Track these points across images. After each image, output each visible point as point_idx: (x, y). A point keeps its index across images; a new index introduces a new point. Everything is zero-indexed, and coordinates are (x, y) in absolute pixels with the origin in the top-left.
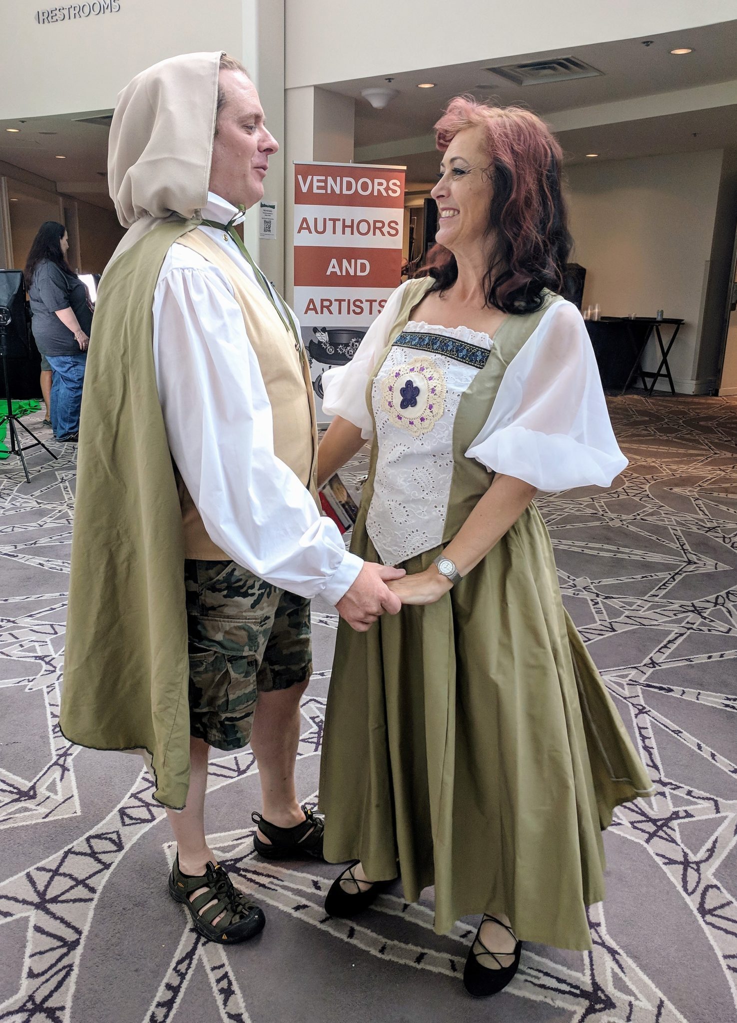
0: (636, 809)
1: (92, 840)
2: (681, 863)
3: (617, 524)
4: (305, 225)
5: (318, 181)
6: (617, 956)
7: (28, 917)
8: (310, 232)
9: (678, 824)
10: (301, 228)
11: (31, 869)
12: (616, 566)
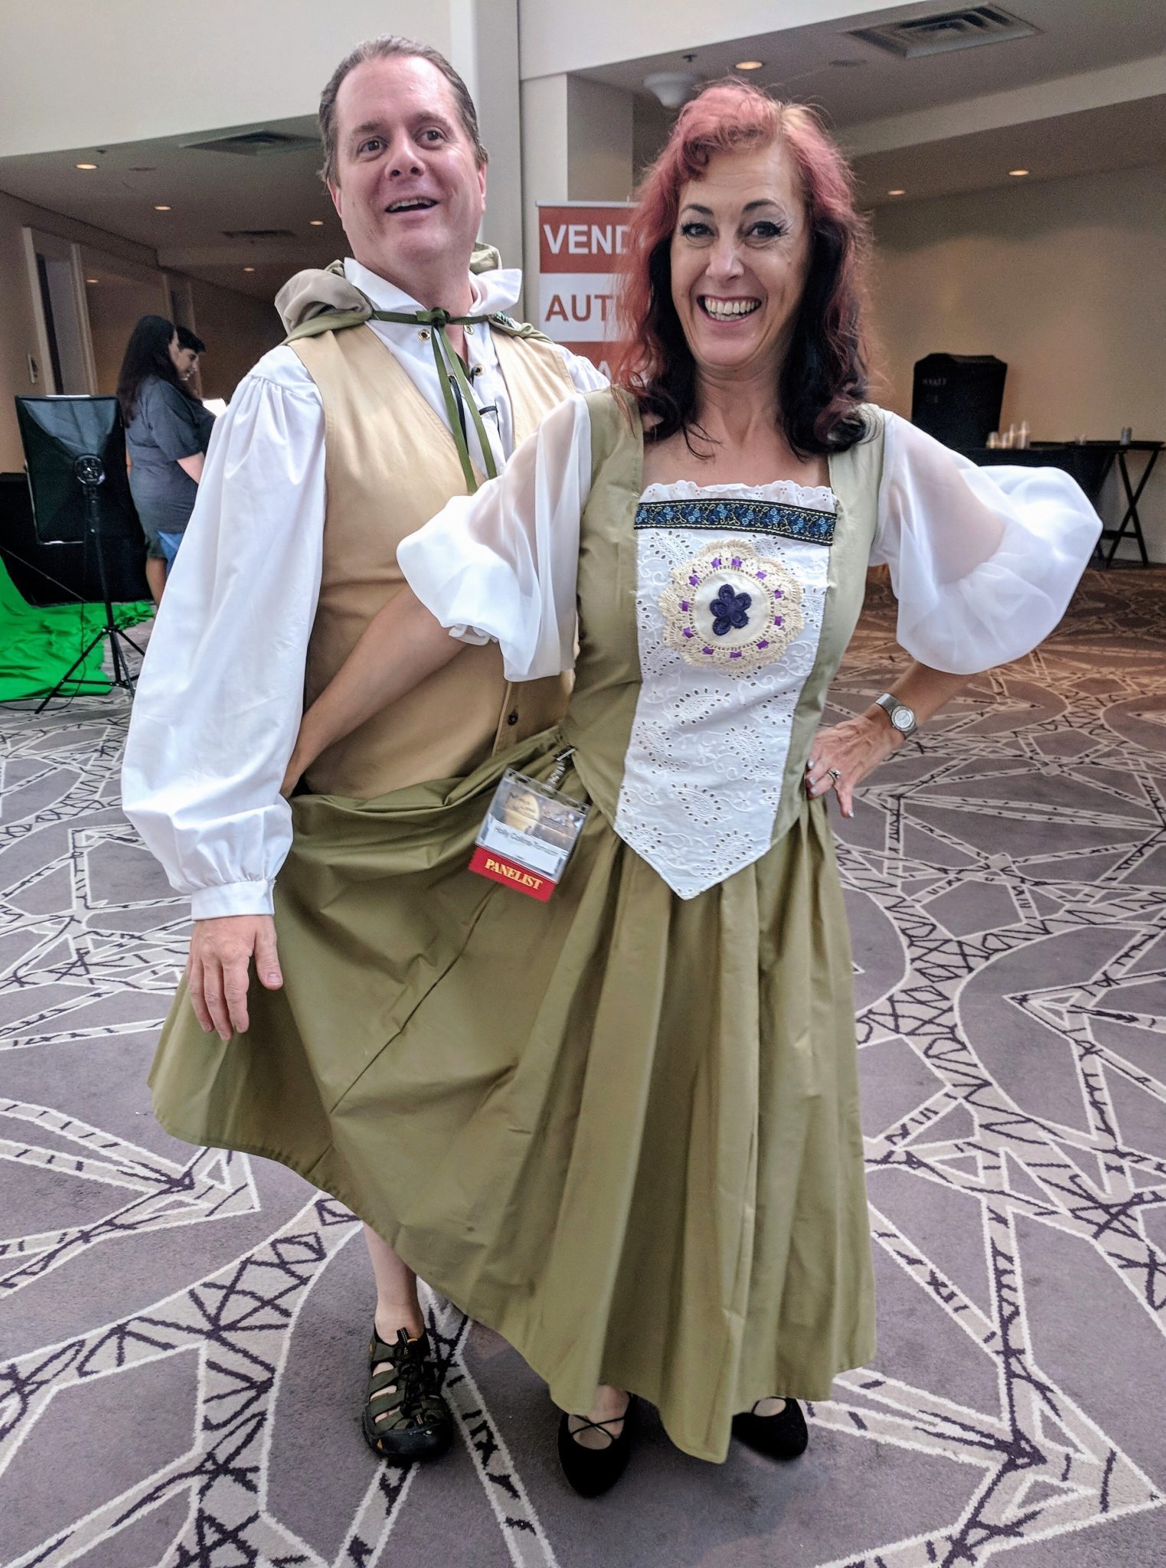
0: (1080, 1192)
1: (279, 1246)
2: (1145, 1265)
3: (1054, 771)
4: (556, 308)
5: (577, 233)
6: (1049, 1394)
7: (198, 1349)
8: (566, 318)
9: (1142, 1212)
10: (551, 313)
11: (196, 1286)
12: (1053, 835)
